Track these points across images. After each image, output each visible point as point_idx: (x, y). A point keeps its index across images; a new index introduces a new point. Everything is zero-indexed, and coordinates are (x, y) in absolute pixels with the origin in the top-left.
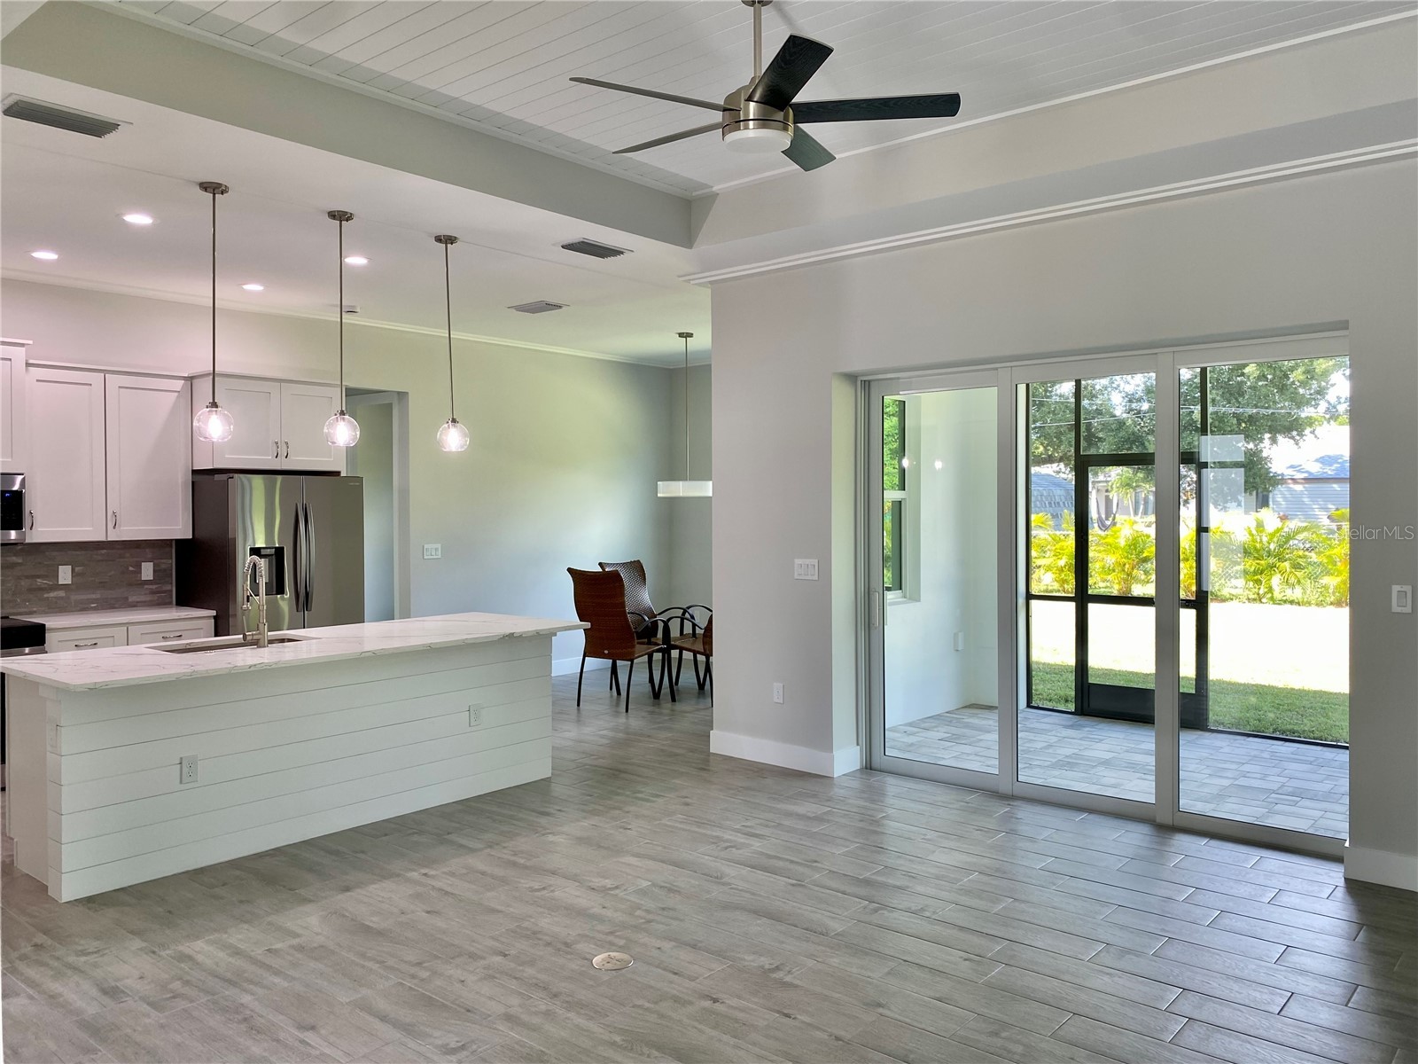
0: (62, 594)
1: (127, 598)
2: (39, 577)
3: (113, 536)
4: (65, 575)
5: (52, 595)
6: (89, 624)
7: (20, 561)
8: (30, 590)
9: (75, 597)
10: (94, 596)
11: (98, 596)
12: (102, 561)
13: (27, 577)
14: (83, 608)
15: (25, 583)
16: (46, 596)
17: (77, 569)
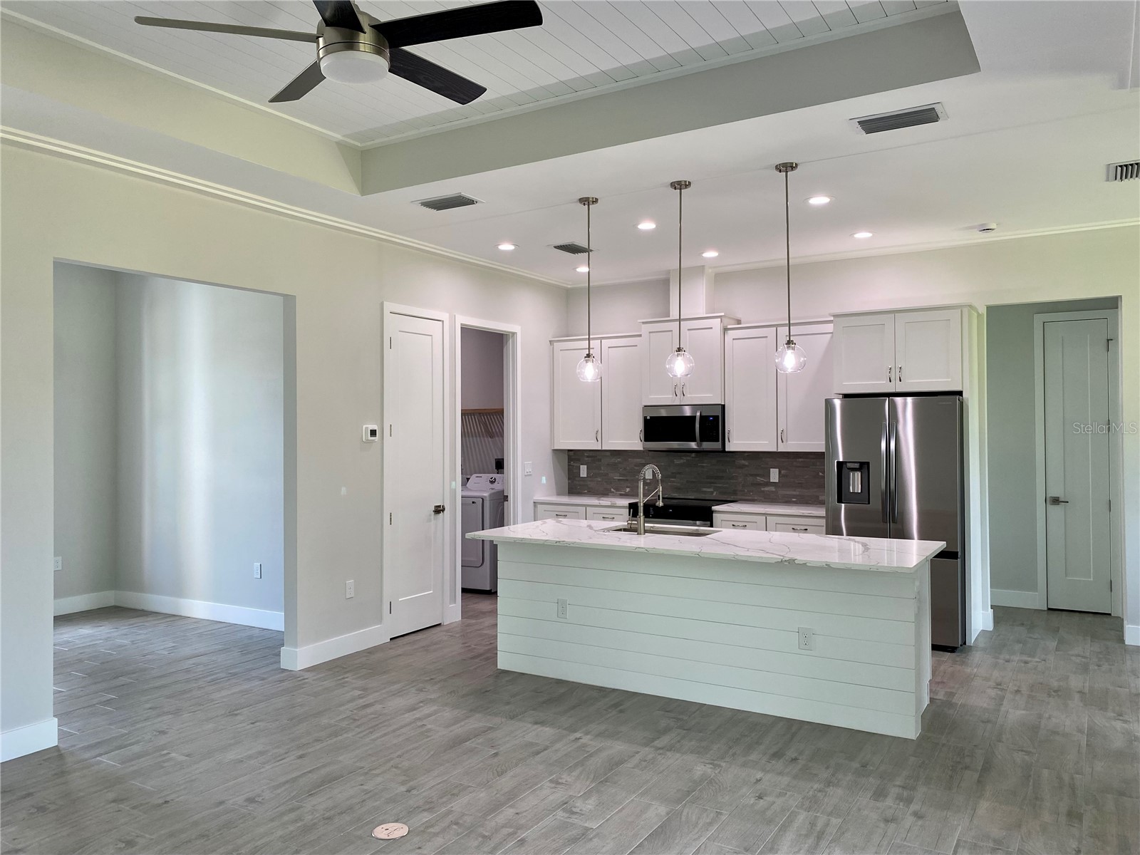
0: (773, 489)
1: (818, 497)
2: (758, 475)
3: (783, 448)
4: (774, 475)
5: (766, 489)
6: (739, 511)
7: (747, 464)
8: (753, 484)
9: (781, 492)
10: (794, 493)
11: (798, 493)
12: (799, 467)
13: (751, 475)
14: (787, 501)
15: (750, 479)
16: (762, 489)
17: (782, 472)
